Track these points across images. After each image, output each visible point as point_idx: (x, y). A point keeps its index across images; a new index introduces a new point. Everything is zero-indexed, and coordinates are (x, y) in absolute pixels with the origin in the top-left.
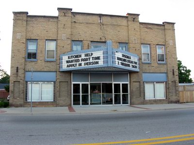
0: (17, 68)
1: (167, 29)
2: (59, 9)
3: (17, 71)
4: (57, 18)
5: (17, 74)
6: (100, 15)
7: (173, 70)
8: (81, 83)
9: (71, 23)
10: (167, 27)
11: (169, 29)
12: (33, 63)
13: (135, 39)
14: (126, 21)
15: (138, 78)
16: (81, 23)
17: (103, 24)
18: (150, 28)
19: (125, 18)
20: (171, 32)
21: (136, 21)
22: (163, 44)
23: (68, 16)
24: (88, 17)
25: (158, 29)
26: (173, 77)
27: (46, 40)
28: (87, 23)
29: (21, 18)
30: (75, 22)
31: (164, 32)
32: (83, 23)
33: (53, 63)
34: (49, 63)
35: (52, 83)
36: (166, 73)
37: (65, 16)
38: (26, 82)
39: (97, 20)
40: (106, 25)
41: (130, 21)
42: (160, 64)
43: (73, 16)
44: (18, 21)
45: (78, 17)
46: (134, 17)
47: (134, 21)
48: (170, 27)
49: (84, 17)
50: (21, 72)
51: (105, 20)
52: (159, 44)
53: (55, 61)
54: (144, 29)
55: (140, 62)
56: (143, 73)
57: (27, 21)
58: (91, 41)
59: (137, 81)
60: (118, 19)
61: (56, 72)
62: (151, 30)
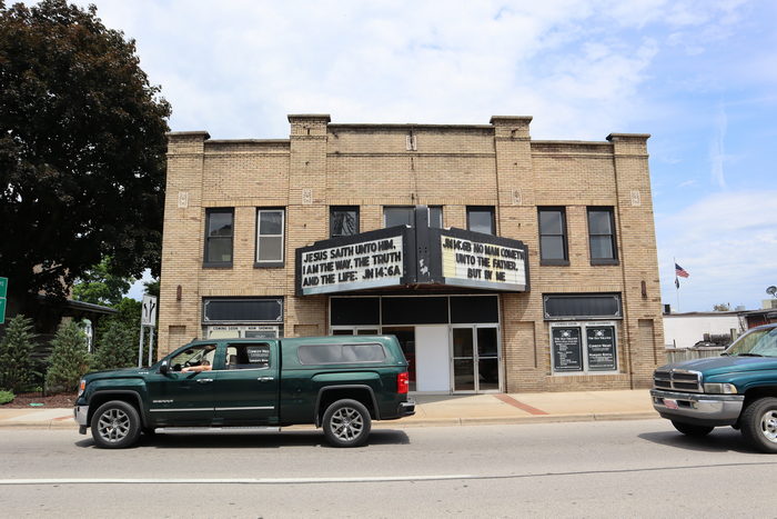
0: (179, 288)
1: (621, 157)
2: (292, 119)
3: (179, 299)
4: (286, 144)
5: (179, 307)
6: (411, 130)
7: (643, 283)
9: (329, 155)
10: (620, 149)
11: (630, 157)
12: (222, 274)
13: (517, 195)
14: (489, 140)
15: (527, 311)
16: (355, 155)
17: (419, 155)
18: (566, 157)
19: (486, 131)
20: (635, 163)
21: (520, 140)
22: (609, 203)
23: (318, 138)
24: (377, 137)
25: (591, 157)
26: (644, 305)
27: (258, 208)
28: (372, 155)
29: (189, 150)
30: (338, 154)
31: (611, 167)
32: (362, 155)
33: (275, 273)
34: (265, 274)
35: (276, 329)
36: (619, 293)
37: (309, 137)
38: (204, 327)
39: (400, 142)
40: (428, 155)
41: (500, 139)
42: (599, 265)
43: (331, 136)
44: (181, 161)
45: (346, 137)
46: (513, 128)
47: (512, 139)
48: (633, 149)
49: (365, 137)
50: (190, 299)
51: (425, 142)
52: (595, 204)
53: (281, 266)
54: (546, 162)
55: (534, 261)
56: (544, 294)
57: (205, 157)
58: (385, 207)
59: (524, 319)
60: (464, 138)
61: (282, 298)
62: (568, 163)
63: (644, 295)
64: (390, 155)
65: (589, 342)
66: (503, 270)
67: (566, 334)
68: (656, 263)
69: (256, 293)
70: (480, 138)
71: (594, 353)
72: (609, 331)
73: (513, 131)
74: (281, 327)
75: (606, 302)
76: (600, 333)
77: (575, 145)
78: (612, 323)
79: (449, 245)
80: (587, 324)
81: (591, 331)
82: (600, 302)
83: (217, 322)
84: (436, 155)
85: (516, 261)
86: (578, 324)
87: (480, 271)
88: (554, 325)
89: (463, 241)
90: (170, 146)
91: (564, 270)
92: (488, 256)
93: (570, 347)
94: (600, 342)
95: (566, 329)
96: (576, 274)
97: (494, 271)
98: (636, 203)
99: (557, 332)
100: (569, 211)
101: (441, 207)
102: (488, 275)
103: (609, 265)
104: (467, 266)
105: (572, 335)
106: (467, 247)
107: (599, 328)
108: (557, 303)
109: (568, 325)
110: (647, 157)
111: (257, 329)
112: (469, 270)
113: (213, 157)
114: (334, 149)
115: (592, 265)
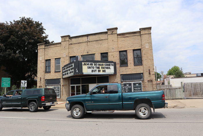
0: (41, 78)
1: (143, 34)
2: (62, 37)
3: (41, 80)
4: (60, 43)
5: (41, 82)
7: (149, 70)
8: (75, 85)
9: (69, 45)
10: (142, 32)
11: (145, 34)
12: (49, 74)
13: (113, 49)
14: (106, 35)
15: (116, 79)
16: (75, 44)
17: (89, 42)
18: (127, 37)
19: (106, 33)
20: (147, 36)
21: (114, 34)
22: (139, 48)
23: (67, 41)
24: (80, 38)
25: (134, 36)
26: (149, 76)
27: (55, 59)
28: (79, 43)
29: (42, 47)
30: (71, 44)
31: (140, 38)
32: (76, 44)
33: (59, 73)
34: (57, 74)
35: (59, 86)
36: (142, 73)
37: (65, 41)
38: (46, 86)
39: (85, 39)
40: (91, 41)
41: (109, 35)
42: (136, 66)
43: (70, 40)
44: (40, 50)
45: (73, 40)
46: (112, 31)
47: (112, 34)
48: (146, 32)
49: (77, 39)
50: (42, 80)
51: (91, 38)
52: (135, 49)
53: (60, 72)
54: (121, 39)
55: (118, 66)
56: (121, 75)
57: (45, 49)
58: (81, 56)
59: (115, 82)
60: (100, 36)
61: (60, 79)
62: (128, 38)
63: (150, 73)
64: (83, 43)
65: (134, 87)
66: (105, 69)
67: (128, 85)
68: (153, 64)
69: (55, 78)
70: (104, 35)
71: (135, 90)
72: (140, 84)
73: (112, 32)
74: (60, 85)
75: (139, 76)
76: (137, 85)
77: (130, 33)
78: (141, 82)
79: (85, 64)
80: (133, 82)
81: (134, 84)
82: (137, 76)
83: (48, 85)
84: (93, 41)
85: (110, 67)
86: (131, 82)
87: (96, 70)
88: (124, 83)
89: (90, 63)
90: (39, 47)
91: (126, 68)
92: (99, 66)
93: (129, 89)
94: (137, 87)
95: (127, 84)
96: (129, 69)
97: (102, 70)
98: (147, 47)
99: (125, 85)
100: (128, 51)
101: (94, 54)
102: (99, 71)
103: (140, 65)
104: (91, 69)
105: (129, 85)
106: (92, 64)
107: (137, 83)
108: (125, 77)
109: (128, 83)
110: (151, 33)
111: (56, 86)
112: (92, 70)
113: (47, 48)
114: (70, 43)
115: (134, 66)
